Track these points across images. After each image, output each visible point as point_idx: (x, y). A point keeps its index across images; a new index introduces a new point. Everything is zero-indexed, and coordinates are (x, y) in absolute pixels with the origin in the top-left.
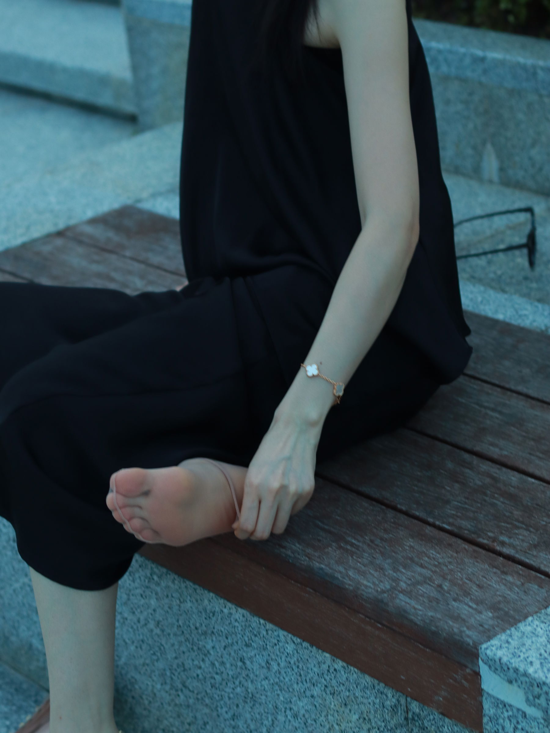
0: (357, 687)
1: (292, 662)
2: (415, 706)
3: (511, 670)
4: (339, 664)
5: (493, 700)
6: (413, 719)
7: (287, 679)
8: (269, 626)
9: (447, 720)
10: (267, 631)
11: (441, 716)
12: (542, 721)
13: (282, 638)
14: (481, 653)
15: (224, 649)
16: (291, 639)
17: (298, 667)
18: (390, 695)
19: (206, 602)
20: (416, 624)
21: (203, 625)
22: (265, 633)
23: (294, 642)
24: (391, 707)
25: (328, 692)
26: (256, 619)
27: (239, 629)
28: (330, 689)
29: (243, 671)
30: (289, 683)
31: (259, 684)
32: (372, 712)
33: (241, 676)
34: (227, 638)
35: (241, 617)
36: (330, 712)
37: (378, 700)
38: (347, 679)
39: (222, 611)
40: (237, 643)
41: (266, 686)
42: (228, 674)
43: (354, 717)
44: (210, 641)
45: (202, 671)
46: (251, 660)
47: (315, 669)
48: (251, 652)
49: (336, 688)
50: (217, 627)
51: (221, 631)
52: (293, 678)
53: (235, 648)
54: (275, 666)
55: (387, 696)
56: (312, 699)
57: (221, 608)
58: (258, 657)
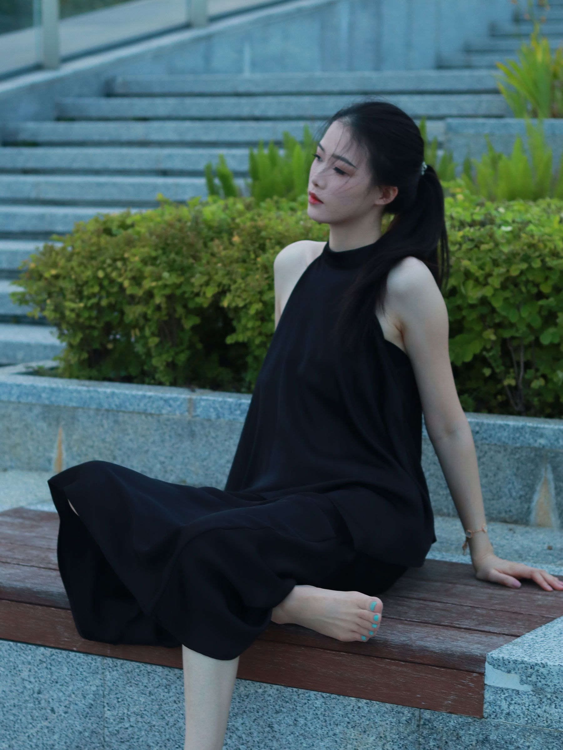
0: (377, 715)
1: (319, 713)
2: (427, 714)
3: (512, 662)
4: (363, 702)
5: (493, 690)
6: (425, 724)
7: (312, 728)
8: (301, 691)
9: (453, 716)
10: (298, 695)
11: (448, 715)
12: (532, 693)
13: (313, 697)
14: (488, 657)
15: (254, 722)
16: (321, 695)
17: (324, 716)
18: (406, 712)
19: (242, 688)
20: (435, 653)
21: (236, 708)
22: (296, 698)
23: (323, 697)
24: (406, 721)
25: (350, 726)
26: (290, 689)
27: (272, 701)
28: (352, 723)
29: (270, 734)
30: (313, 731)
31: (284, 740)
32: (389, 729)
33: (267, 739)
34: (258, 712)
35: (275, 692)
36: (349, 741)
37: (395, 719)
38: (369, 711)
39: (257, 692)
40: (267, 713)
41: (290, 740)
42: (254, 741)
43: (371, 739)
44: (240, 719)
45: (227, 747)
46: (279, 723)
47: (340, 713)
48: (280, 717)
49: (358, 722)
50: (249, 706)
51: (253, 708)
52: (318, 726)
53: (265, 718)
54: (302, 721)
55: (403, 714)
56: (334, 737)
57: (256, 689)
58: (286, 718)
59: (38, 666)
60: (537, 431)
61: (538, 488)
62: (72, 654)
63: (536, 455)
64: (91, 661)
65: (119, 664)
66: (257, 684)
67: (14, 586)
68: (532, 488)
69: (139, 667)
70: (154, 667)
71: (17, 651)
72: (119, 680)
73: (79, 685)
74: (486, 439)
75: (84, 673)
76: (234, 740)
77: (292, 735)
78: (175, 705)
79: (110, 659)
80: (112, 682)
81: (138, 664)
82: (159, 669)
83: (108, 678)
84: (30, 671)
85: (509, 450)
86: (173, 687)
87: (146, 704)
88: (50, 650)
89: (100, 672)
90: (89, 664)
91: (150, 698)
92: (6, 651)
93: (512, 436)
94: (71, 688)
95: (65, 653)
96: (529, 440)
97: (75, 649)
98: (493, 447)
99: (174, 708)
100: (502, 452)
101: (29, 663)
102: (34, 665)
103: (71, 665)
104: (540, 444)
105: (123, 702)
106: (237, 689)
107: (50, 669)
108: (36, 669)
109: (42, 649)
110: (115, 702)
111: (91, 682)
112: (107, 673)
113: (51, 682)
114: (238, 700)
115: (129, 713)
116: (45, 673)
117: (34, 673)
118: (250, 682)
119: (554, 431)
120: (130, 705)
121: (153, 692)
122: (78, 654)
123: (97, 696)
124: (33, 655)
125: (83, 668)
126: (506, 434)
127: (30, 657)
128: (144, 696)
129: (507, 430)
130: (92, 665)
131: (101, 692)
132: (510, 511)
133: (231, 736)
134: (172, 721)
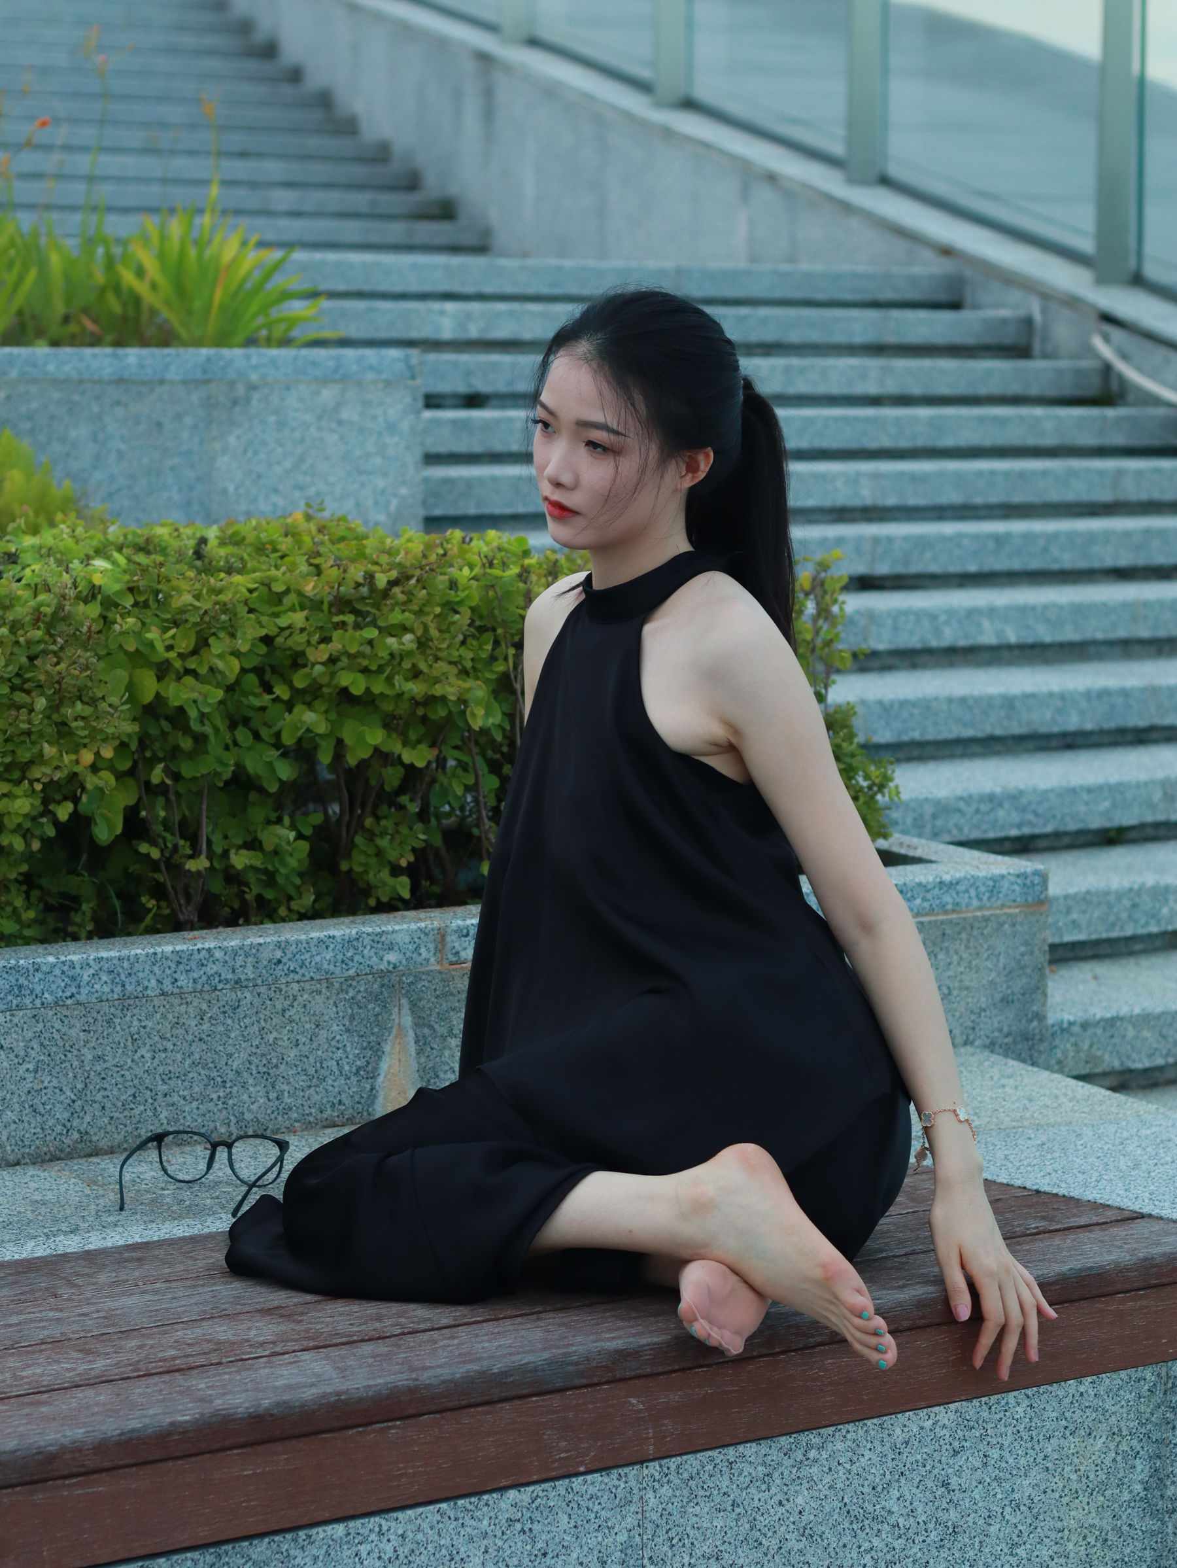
0: (1108, 1396)
1: (1022, 1428)
2: (1176, 1368)
4: (1087, 1383)
6: (1173, 1386)
7: (1011, 1461)
8: (994, 1398)
13: (1012, 1401)
15: (918, 1487)
16: (1025, 1394)
17: (1029, 1430)
18: (1148, 1375)
19: (898, 1431)
21: (888, 1473)
22: (985, 1414)
24: (1149, 1390)
25: (1068, 1433)
26: (976, 1402)
27: (947, 1436)
28: (1072, 1427)
29: (944, 1500)
30: (1013, 1465)
31: (967, 1501)
32: (1125, 1415)
33: (939, 1511)
34: (925, 1466)
35: (952, 1416)
36: (1067, 1461)
37: (1134, 1394)
38: (1096, 1395)
39: (922, 1428)
40: (940, 1461)
41: (977, 1497)
42: (918, 1523)
43: (1100, 1442)
44: (896, 1492)
45: (873, 1553)
46: (958, 1473)
47: (1055, 1414)
48: (960, 1460)
49: (1078, 1421)
50: (911, 1459)
51: (917, 1462)
52: (1020, 1452)
53: (936, 1472)
54: (995, 1454)
55: (1145, 1379)
56: (1045, 1462)
57: (921, 1424)
58: (970, 1458)
59: (503, 1533)
60: (383, 939)
61: (387, 1048)
62: (577, 1482)
63: (383, 986)
64: (616, 1483)
65: (673, 1467)
66: (923, 1413)
67: (449, 1378)
68: (376, 1051)
69: (712, 1459)
70: (741, 1448)
71: (456, 1519)
72: (673, 1500)
73: (592, 1542)
74: (294, 971)
75: (603, 1513)
76: (884, 1536)
77: (980, 1486)
78: (781, 1510)
79: (656, 1464)
80: (660, 1510)
81: (710, 1453)
82: (750, 1449)
83: (650, 1504)
84: (486, 1552)
85: (337, 985)
86: (776, 1475)
87: (725, 1529)
88: (531, 1488)
89: (636, 1498)
90: (614, 1491)
91: (734, 1515)
92: (432, 1528)
93: (340, 957)
94: (574, 1555)
95: (561, 1485)
96: (370, 958)
97: (582, 1469)
98: (307, 986)
99: (779, 1515)
100: (324, 991)
101: (485, 1535)
102: (495, 1536)
103: (575, 1506)
104: (389, 963)
105: (680, 1544)
106: (889, 1435)
107: (530, 1530)
108: (500, 1543)
109: (512, 1494)
110: (666, 1548)
111: (617, 1526)
112: (650, 1494)
113: (533, 1558)
114: (890, 1456)
115: (693, 1561)
116: (520, 1544)
117: (496, 1553)
118: (911, 1413)
119: (411, 933)
120: (695, 1543)
121: (738, 1501)
122: (589, 1477)
123: (629, 1551)
124: (492, 1514)
125: (600, 1504)
126: (329, 955)
127: (486, 1522)
128: (722, 1513)
129: (332, 946)
130: (619, 1490)
131: (638, 1539)
132: (340, 1102)
133: (879, 1530)
134: (774, 1544)
